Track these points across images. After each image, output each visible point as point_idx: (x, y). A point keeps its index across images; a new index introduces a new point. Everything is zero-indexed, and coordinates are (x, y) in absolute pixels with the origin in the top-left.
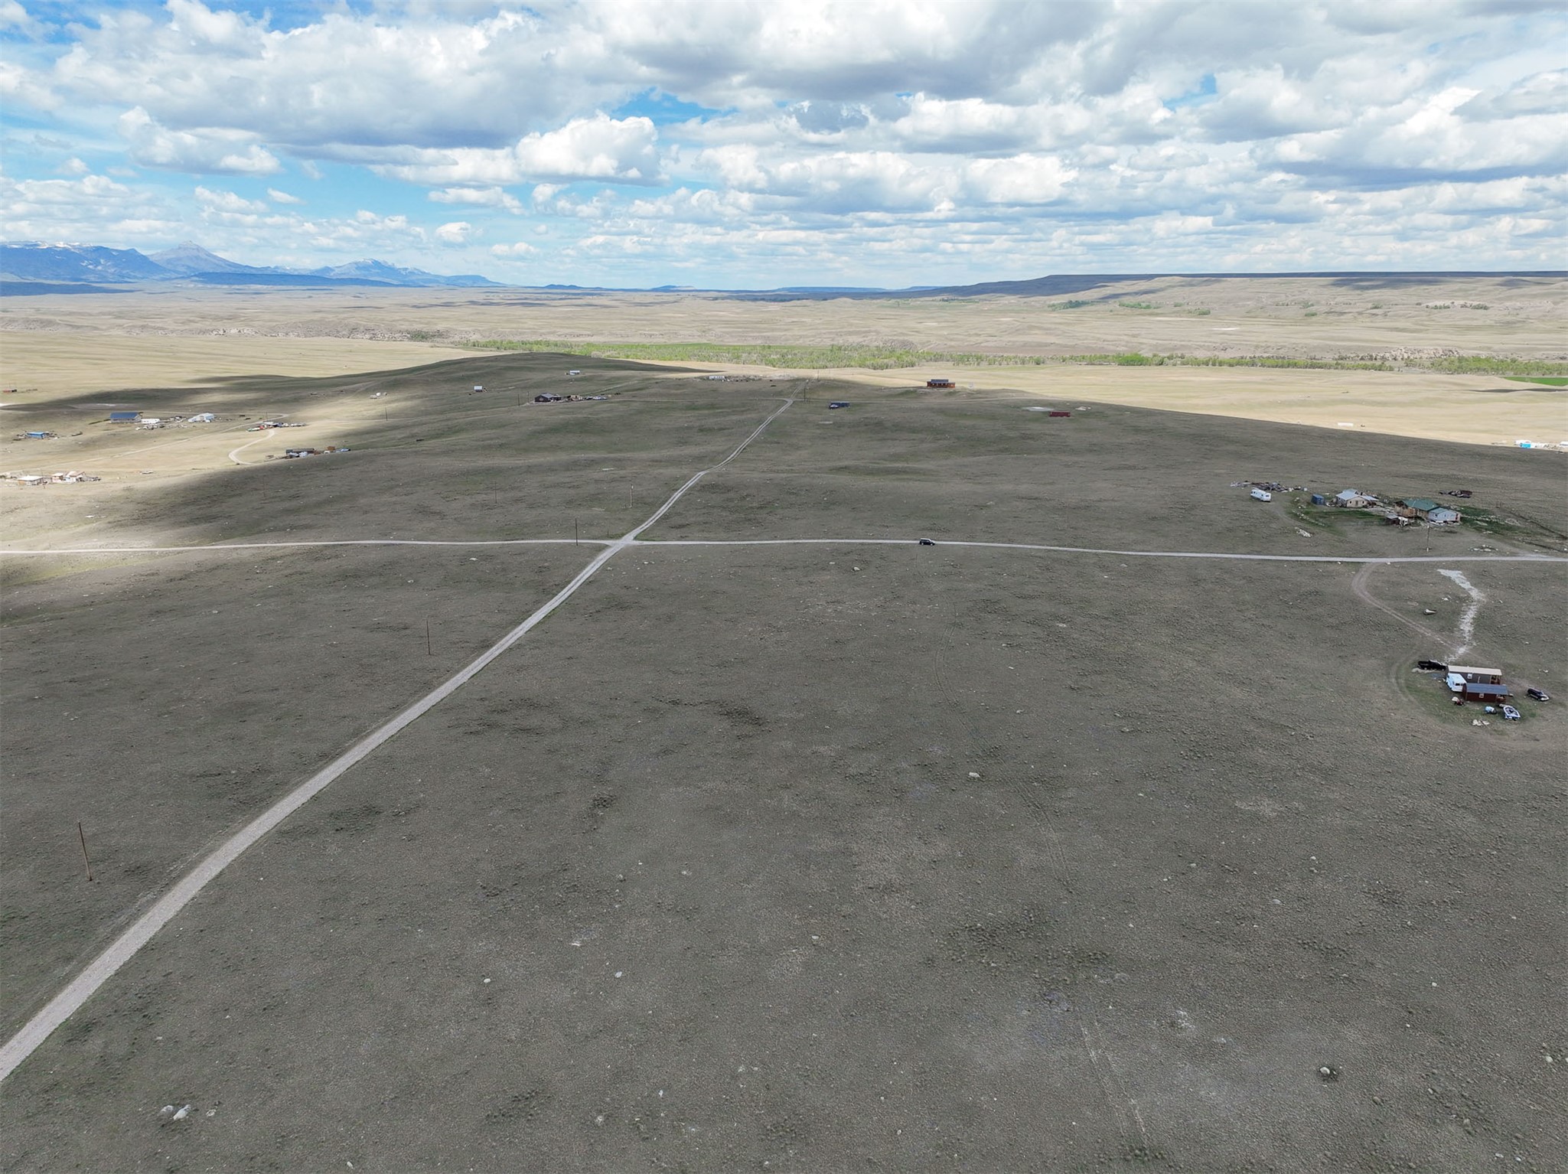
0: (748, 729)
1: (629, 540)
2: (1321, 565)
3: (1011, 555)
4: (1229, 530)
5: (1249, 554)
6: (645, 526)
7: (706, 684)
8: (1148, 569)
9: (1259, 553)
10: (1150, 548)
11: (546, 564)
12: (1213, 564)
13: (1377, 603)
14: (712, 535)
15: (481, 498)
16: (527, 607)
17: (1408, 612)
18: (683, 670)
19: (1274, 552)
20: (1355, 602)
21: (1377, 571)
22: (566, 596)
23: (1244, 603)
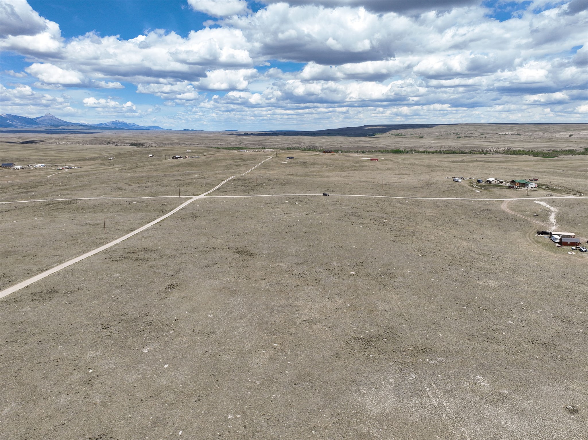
0: (247, 257)
1: (202, 196)
2: (487, 201)
3: (361, 199)
4: (448, 191)
5: (457, 198)
6: (209, 192)
7: (229, 242)
8: (417, 203)
9: (461, 198)
10: (417, 196)
11: (165, 204)
12: (444, 201)
13: (513, 213)
14: (237, 194)
15: (143, 185)
16: (154, 218)
17: (527, 215)
18: (219, 237)
19: (467, 197)
20: (504, 212)
21: (510, 203)
22: (172, 214)
23: (459, 213)
